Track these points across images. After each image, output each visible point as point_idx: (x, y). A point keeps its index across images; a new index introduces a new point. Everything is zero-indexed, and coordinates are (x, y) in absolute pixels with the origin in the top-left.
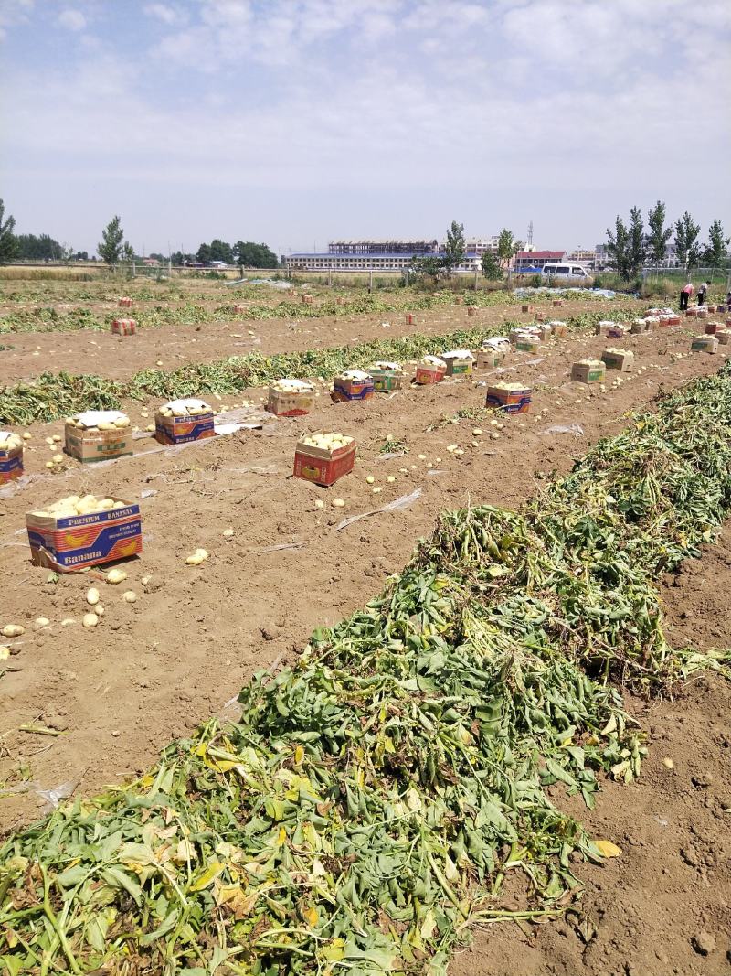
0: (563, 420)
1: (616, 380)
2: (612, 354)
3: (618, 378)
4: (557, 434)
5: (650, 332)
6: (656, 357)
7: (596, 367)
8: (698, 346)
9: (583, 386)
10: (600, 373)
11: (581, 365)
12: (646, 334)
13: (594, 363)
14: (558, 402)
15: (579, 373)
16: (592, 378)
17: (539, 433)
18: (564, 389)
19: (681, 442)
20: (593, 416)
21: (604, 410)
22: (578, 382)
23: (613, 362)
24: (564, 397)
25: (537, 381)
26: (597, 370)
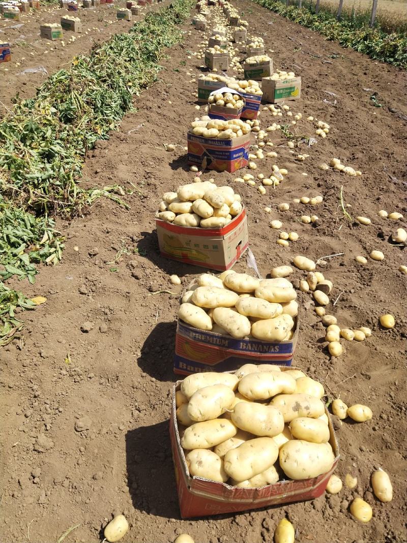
0: (35, 65)
1: (72, 38)
2: (66, 20)
3: (73, 37)
4: (30, 74)
5: (95, 7)
6: (96, 23)
7: (56, 28)
8: (121, 15)
9: (49, 42)
10: (59, 32)
11: (46, 27)
12: (92, 8)
13: (55, 26)
14: (32, 53)
15: (46, 33)
16: (55, 36)
17: (18, 74)
18: (36, 44)
19: (100, 72)
20: (55, 61)
21: (62, 57)
22: (46, 39)
23: (68, 26)
24: (36, 49)
25: (19, 39)
26: (56, 30)
